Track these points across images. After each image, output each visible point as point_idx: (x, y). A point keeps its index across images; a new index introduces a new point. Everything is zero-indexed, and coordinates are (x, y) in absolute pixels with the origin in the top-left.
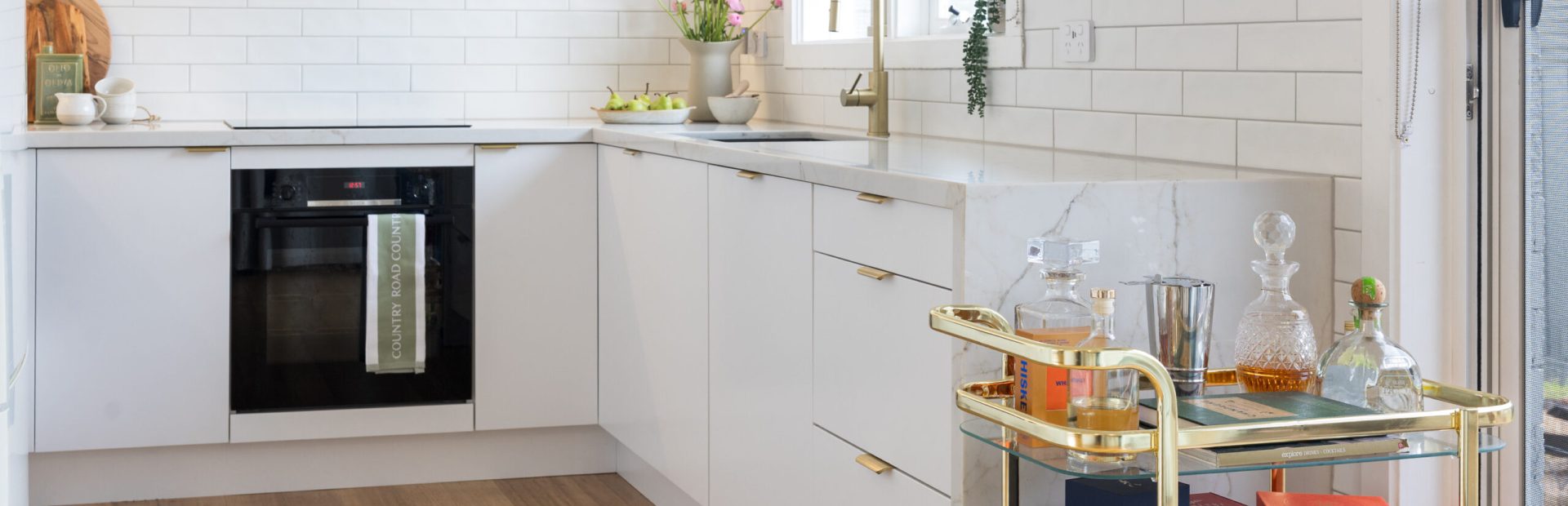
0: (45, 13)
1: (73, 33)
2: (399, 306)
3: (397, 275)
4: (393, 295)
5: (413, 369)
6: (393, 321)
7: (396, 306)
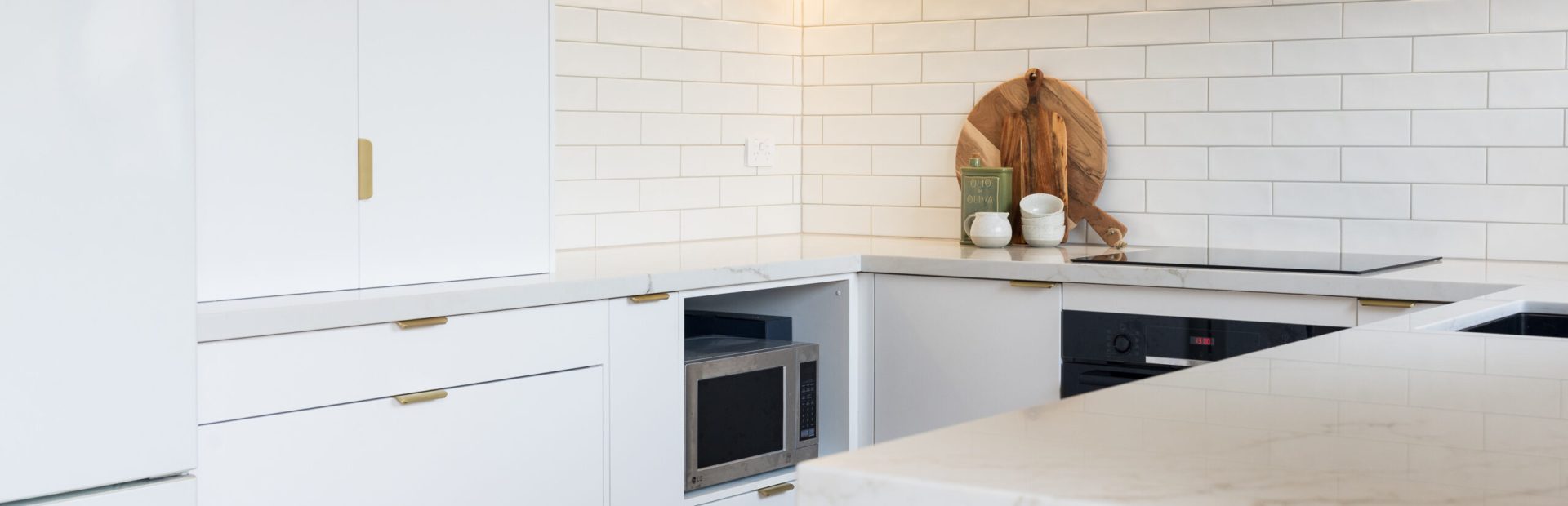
0: (1028, 121)
1: (1054, 144)
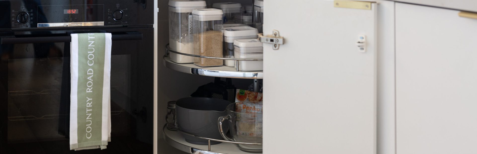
2: (91, 99)
3: (91, 76)
4: (87, 92)
5: (100, 146)
6: (87, 110)
7: (89, 99)
